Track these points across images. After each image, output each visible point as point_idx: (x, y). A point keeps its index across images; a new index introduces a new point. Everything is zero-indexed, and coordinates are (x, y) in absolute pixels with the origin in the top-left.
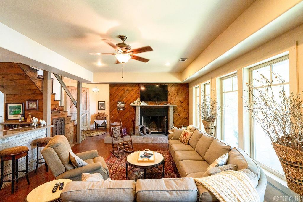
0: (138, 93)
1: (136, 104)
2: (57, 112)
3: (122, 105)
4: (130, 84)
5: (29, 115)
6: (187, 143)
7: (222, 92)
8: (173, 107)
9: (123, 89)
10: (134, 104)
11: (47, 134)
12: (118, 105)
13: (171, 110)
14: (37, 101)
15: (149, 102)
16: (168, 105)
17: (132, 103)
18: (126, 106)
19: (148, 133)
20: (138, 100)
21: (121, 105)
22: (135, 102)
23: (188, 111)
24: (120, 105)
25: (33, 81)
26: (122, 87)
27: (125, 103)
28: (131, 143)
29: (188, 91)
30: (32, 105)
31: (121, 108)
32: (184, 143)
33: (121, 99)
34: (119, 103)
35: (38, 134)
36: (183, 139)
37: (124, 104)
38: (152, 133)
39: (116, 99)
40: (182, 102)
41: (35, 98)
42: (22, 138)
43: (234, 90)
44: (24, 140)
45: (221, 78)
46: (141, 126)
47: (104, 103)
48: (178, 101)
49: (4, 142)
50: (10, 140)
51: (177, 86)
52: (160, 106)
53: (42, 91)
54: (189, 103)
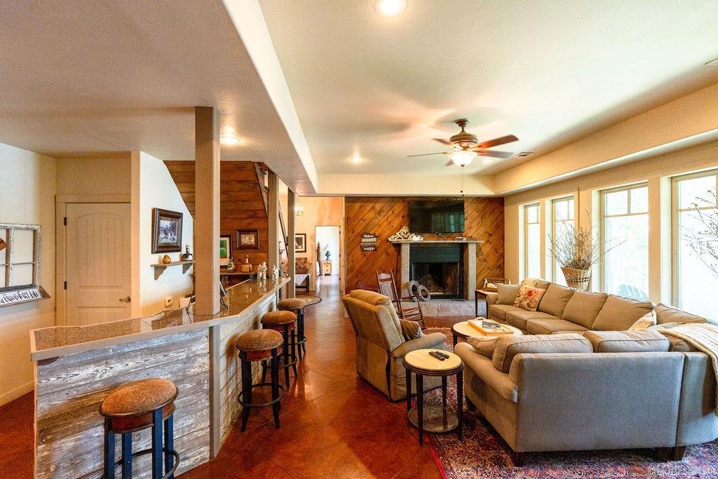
0: (403, 217)
1: (400, 238)
3: (372, 240)
4: (386, 197)
5: (246, 258)
6: (535, 309)
7: (602, 216)
8: (475, 245)
9: (373, 208)
10: (396, 240)
12: (363, 240)
13: (472, 250)
14: (257, 231)
15: (427, 235)
16: (465, 240)
17: (393, 237)
18: (379, 242)
19: (426, 297)
20: (405, 230)
21: (370, 240)
22: (398, 234)
23: (501, 251)
24: (367, 240)
26: (371, 205)
27: (377, 237)
28: (418, 312)
29: (503, 212)
30: (248, 240)
31: (369, 247)
32: (529, 309)
33: (369, 228)
34: (365, 236)
36: (525, 303)
37: (375, 239)
38: (433, 297)
39: (359, 229)
40: (491, 235)
41: (252, 227)
43: (632, 212)
45: (600, 191)
46: (413, 283)
47: (303, 236)
48: (483, 232)
51: (482, 202)
52: (447, 241)
53: (267, 213)
54: (503, 237)
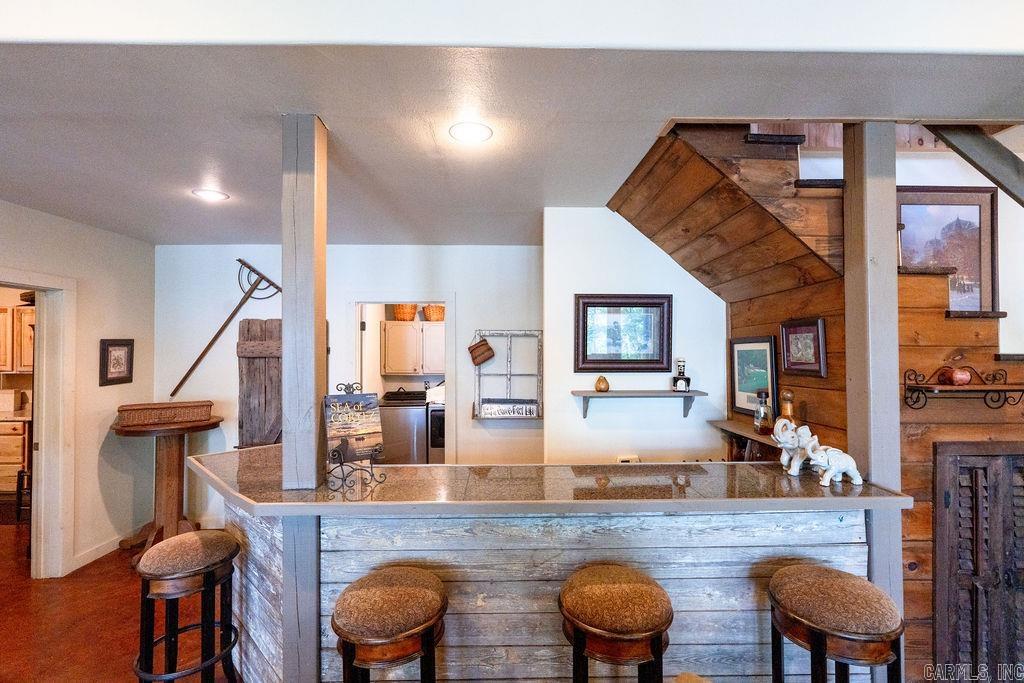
2: (979, 403)
5: (785, 399)
11: (869, 543)
14: (816, 324)
25: (771, 209)
30: (802, 348)
35: (800, 529)
41: (812, 310)
42: (699, 526)
44: (711, 539)
49: (605, 523)
50: (633, 522)
53: (836, 264)
